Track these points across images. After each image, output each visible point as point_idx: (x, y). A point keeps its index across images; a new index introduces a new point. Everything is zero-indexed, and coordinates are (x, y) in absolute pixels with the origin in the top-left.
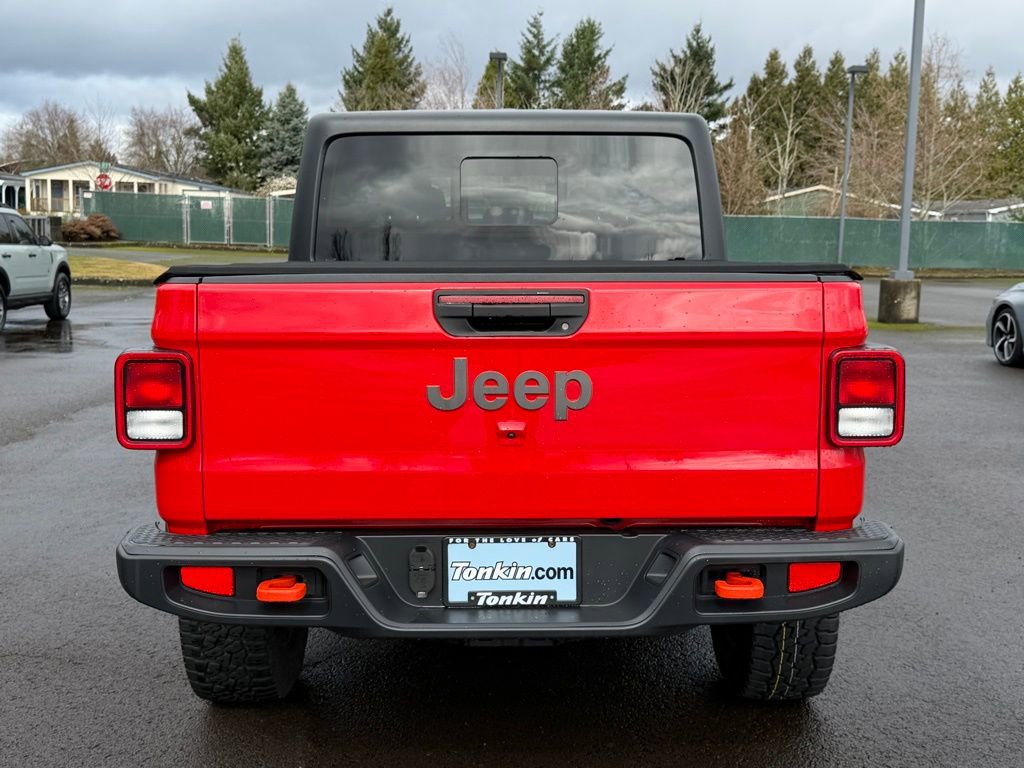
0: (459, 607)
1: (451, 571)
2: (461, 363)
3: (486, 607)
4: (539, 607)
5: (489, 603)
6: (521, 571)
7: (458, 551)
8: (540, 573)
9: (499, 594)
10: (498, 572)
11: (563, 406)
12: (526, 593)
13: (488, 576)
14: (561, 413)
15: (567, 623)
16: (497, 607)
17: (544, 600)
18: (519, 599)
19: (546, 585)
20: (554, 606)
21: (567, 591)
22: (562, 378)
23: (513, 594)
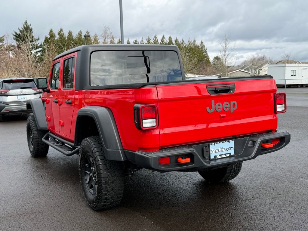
0: (213, 160)
1: (211, 151)
2: (213, 101)
3: (218, 159)
4: (228, 157)
5: (219, 158)
6: (224, 149)
7: (212, 146)
8: (228, 149)
9: (220, 155)
10: (220, 150)
11: (232, 109)
12: (225, 154)
13: (218, 152)
14: (232, 111)
15: (233, 159)
16: (220, 158)
17: (228, 155)
18: (224, 156)
19: (229, 152)
20: (231, 156)
21: (232, 152)
22: (232, 103)
23: (223, 155)
